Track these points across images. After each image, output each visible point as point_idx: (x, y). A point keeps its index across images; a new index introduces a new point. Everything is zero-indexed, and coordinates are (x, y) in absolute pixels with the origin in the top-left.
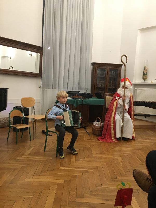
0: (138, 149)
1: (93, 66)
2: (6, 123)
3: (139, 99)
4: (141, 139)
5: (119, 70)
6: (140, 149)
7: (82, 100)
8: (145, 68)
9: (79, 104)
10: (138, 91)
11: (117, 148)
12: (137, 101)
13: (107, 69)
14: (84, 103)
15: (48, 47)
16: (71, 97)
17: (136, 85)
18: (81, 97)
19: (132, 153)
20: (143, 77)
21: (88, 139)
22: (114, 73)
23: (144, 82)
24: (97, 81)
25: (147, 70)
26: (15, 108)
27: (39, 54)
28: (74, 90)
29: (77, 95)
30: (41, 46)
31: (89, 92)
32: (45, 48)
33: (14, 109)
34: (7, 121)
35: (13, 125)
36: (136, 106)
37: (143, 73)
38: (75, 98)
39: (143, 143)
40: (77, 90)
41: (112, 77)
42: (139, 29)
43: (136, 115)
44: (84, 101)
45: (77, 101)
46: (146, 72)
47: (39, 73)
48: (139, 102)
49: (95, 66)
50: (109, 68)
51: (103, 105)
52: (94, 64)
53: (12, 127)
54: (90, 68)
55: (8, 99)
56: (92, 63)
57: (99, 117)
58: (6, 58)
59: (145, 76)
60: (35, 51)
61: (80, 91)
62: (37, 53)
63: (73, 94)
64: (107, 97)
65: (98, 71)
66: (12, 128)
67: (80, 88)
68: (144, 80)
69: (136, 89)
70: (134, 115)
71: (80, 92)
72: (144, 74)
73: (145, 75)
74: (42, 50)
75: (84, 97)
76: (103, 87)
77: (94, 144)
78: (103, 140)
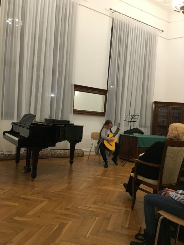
1: (155, 105)
5: (182, 108)
13: (169, 107)
22: (177, 111)
24: (159, 119)
27: (104, 96)
30: (106, 89)
41: (175, 115)
49: (157, 105)
50: (172, 107)
52: (156, 103)
55: (83, 134)
56: (153, 101)
60: (102, 94)
65: (159, 110)
74: (107, 93)
76: (164, 125)
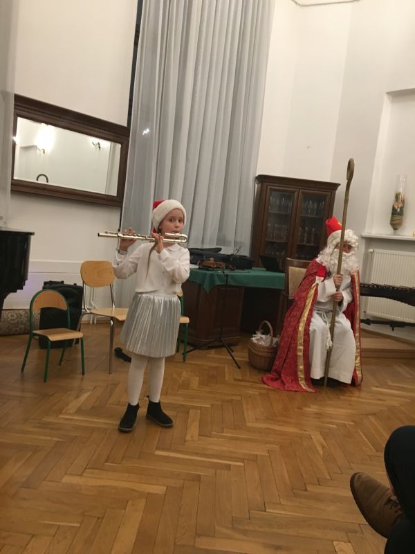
0: (368, 415)
1: (260, 185)
2: (22, 323)
3: (377, 279)
4: (377, 387)
5: (328, 197)
6: (374, 414)
7: (227, 272)
8: (397, 196)
9: (218, 283)
10: (376, 256)
11: (313, 409)
12: (373, 285)
13: (296, 193)
14: (231, 282)
15: (145, 129)
16: (196, 264)
17: (370, 241)
18: (224, 265)
19: (353, 423)
20: (392, 221)
21: (235, 380)
22: (316, 205)
23: (395, 234)
24: (269, 225)
25: (403, 202)
26: (49, 285)
27: (119, 146)
28: (207, 246)
29: (212, 259)
30: (125, 124)
31: (245, 252)
32: (135, 132)
33: (44, 288)
34: (24, 319)
35: (40, 329)
36: (369, 297)
37: (394, 208)
38: (207, 268)
39: (382, 397)
40: (214, 246)
41: (309, 215)
42: (388, 93)
43: (368, 322)
44: (233, 277)
45: (212, 275)
46: (402, 209)
47: (115, 194)
48: (378, 286)
49: (265, 184)
51: (279, 291)
52: (262, 179)
53: (36, 334)
54: (251, 188)
56: (257, 175)
57: (267, 322)
58: (32, 152)
59: (397, 217)
61: (220, 249)
62: (113, 143)
63: (201, 255)
64: (291, 268)
65: (271, 198)
66: (37, 337)
67: (222, 240)
68: (395, 229)
69: (372, 250)
70: (362, 321)
71: (222, 252)
72: (394, 212)
73: (397, 215)
74: (129, 136)
75: (230, 266)
77: (251, 392)
78: (276, 384)
